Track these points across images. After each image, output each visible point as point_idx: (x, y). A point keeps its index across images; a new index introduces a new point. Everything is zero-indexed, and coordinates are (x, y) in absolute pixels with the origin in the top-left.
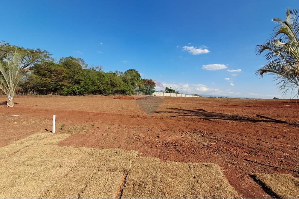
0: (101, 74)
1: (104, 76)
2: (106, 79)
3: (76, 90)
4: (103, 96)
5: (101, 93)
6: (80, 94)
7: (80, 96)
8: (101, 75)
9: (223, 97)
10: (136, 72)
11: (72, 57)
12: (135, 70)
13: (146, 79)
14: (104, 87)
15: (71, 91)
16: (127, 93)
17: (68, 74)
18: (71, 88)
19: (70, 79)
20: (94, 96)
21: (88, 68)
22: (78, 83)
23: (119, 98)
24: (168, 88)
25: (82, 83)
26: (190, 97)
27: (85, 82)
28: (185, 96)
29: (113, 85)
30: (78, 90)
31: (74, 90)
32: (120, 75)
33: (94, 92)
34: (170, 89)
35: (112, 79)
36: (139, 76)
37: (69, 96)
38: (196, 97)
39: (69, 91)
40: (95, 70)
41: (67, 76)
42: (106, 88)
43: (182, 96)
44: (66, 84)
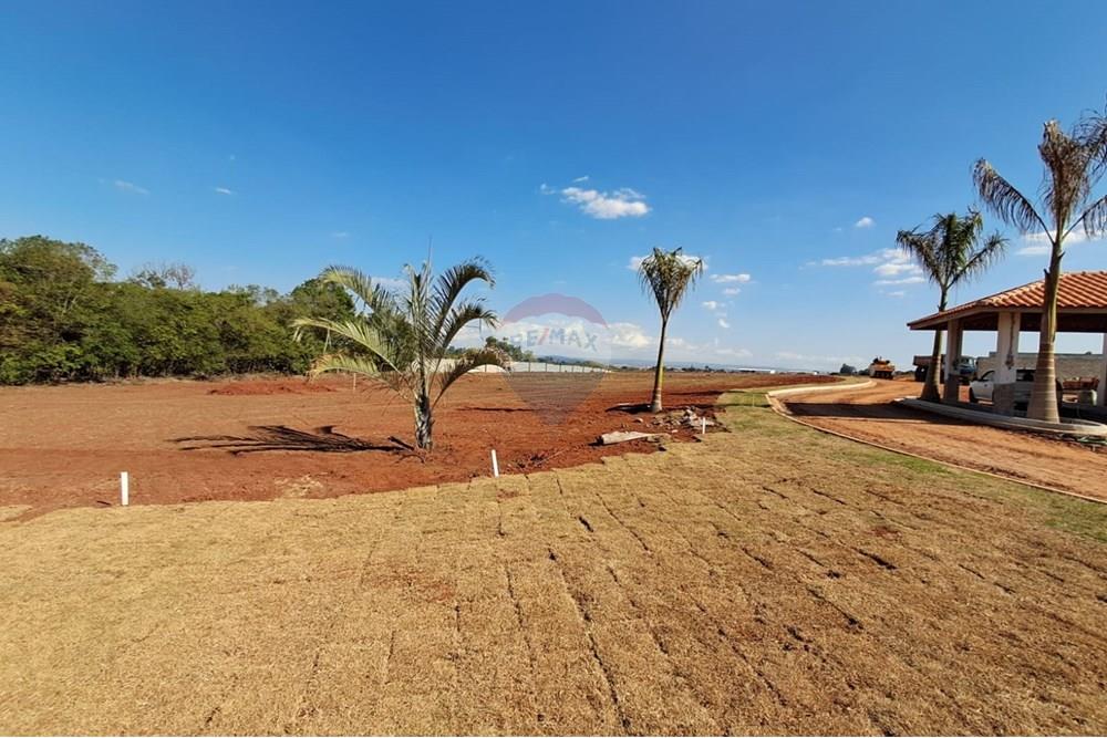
0: (177, 300)
1: (189, 308)
2: (201, 318)
3: (59, 363)
4: (186, 381)
5: (181, 369)
6: (84, 375)
7: (85, 384)
8: (175, 306)
10: (337, 292)
11: (44, 236)
14: (193, 348)
15: (38, 367)
16: (297, 365)
17: (24, 303)
18: (40, 354)
19: (36, 323)
20: (149, 380)
21: (120, 277)
22: (71, 336)
24: (495, 340)
25: (90, 338)
27: (105, 334)
29: (232, 340)
30: (71, 364)
31: (51, 362)
32: (268, 302)
33: (151, 369)
35: (228, 318)
37: (29, 388)
39: (33, 369)
41: (22, 312)
42: (199, 351)
44: (15, 340)
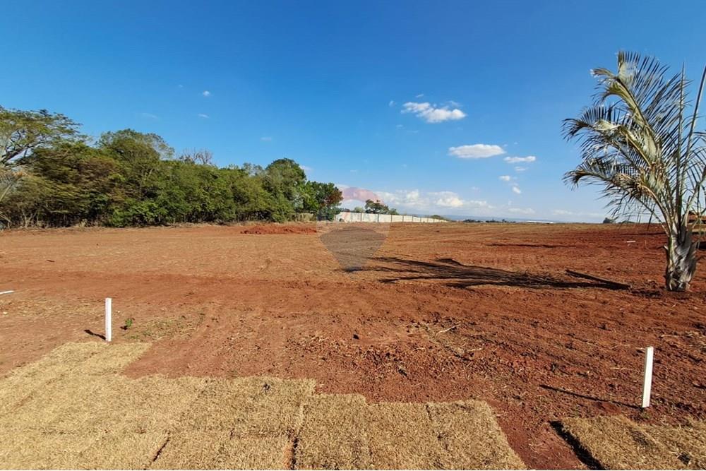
0: (209, 172)
1: (215, 177)
2: (222, 185)
3: (145, 213)
4: (215, 226)
5: (210, 218)
6: (158, 222)
7: (158, 227)
8: (208, 175)
9: (497, 220)
10: (296, 167)
11: (132, 130)
12: (291, 161)
13: (318, 182)
14: (218, 204)
15: (133, 215)
16: (275, 216)
17: (124, 173)
18: (134, 207)
19: (130, 187)
20: (194, 225)
21: (175, 157)
22: (151, 195)
23: (256, 231)
24: (371, 202)
25: (162, 196)
26: (422, 221)
27: (170, 194)
28: (411, 221)
29: (239, 198)
30: (152, 214)
31: (141, 212)
32: (256, 174)
33: (193, 218)
34: (376, 204)
35: (236, 184)
36: (303, 176)
37: (130, 229)
38: (436, 221)
39: (129, 216)
40: (193, 162)
41: (123, 179)
42: (221, 206)
43: (405, 221)
44: (119, 198)
